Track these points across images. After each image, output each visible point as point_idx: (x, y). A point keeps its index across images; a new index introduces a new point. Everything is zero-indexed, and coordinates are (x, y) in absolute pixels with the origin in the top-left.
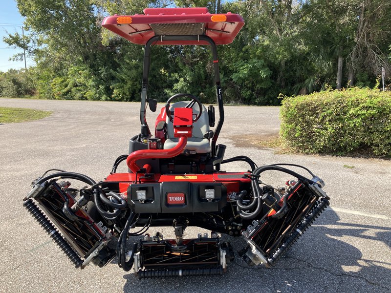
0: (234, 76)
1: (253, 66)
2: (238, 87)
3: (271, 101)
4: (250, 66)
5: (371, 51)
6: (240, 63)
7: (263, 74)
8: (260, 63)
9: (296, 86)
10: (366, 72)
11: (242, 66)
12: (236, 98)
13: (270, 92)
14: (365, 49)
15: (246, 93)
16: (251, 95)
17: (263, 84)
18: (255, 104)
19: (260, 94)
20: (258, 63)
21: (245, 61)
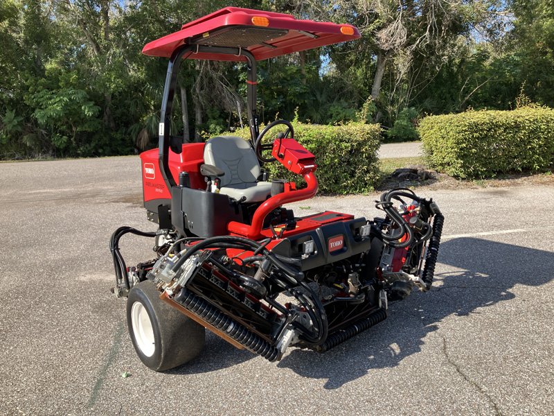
0: (38, 114)
1: (70, 99)
2: (44, 132)
3: (100, 151)
4: (65, 99)
5: (218, 83)
6: (45, 94)
7: (88, 111)
8: (80, 96)
9: (132, 127)
10: (215, 108)
11: (50, 99)
12: (42, 149)
13: (97, 136)
14: (211, 79)
15: (59, 141)
16: (69, 142)
17: (86, 125)
18: (76, 156)
19: (80, 141)
20: (78, 96)
21: (54, 91)
